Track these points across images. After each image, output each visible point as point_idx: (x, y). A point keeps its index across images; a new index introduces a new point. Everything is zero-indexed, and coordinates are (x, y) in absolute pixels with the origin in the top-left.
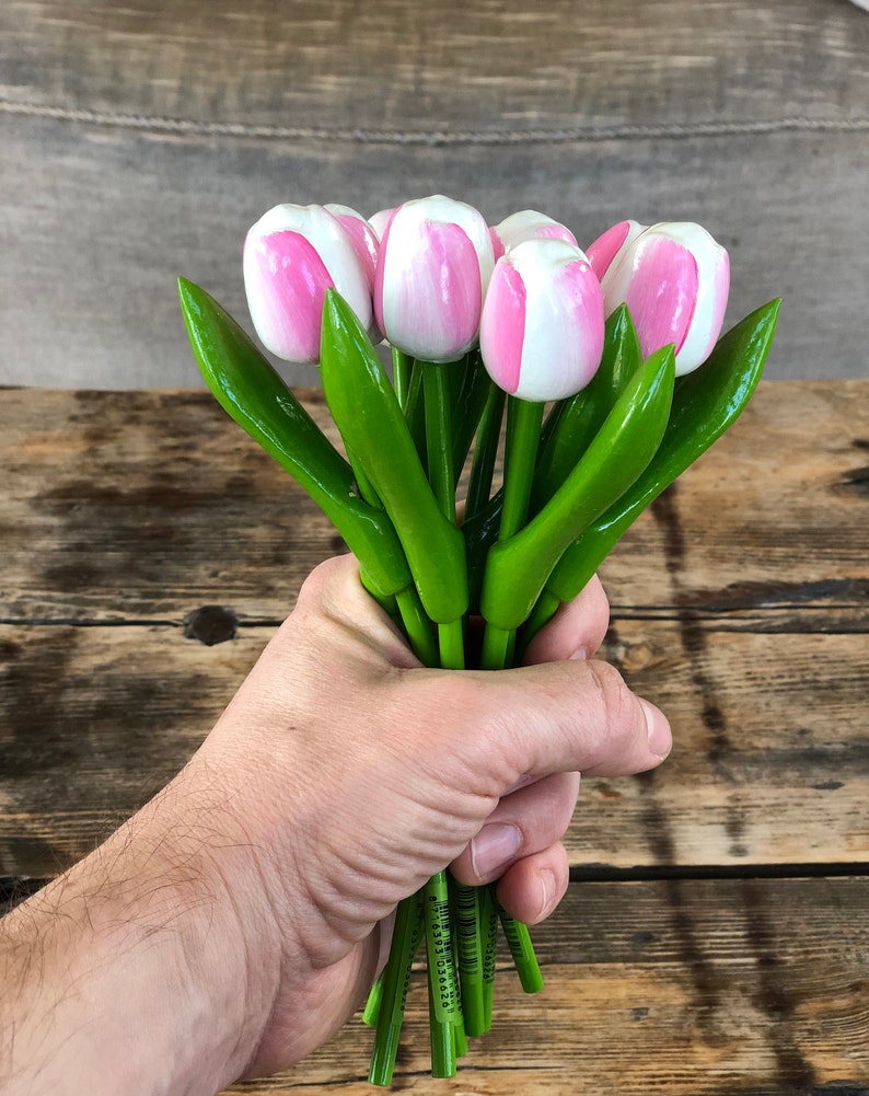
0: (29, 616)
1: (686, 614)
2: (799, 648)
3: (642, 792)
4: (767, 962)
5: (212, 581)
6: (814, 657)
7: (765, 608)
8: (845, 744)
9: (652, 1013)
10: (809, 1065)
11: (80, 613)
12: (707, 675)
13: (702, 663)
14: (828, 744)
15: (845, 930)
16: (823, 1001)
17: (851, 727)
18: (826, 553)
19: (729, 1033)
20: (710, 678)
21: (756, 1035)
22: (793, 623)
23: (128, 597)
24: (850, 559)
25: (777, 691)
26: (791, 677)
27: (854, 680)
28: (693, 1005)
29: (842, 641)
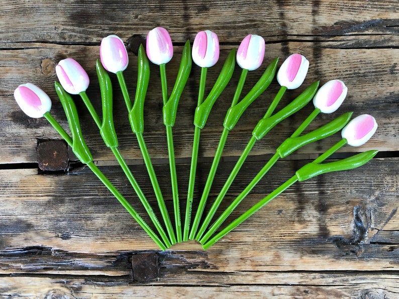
0: (67, 40)
1: (316, 39)
2: (355, 57)
3: (290, 124)
4: (322, 193)
5: (136, 21)
6: (361, 61)
7: (347, 35)
8: (363, 102)
9: (284, 212)
10: (328, 230)
11: (87, 38)
12: (319, 70)
13: (319, 65)
14: (357, 102)
15: (349, 181)
16: (337, 208)
17: (367, 95)
18: (375, 5)
19: (306, 219)
20: (321, 72)
21: (314, 220)
22: (356, 43)
23: (104, 30)
24: (384, 8)
25: (344, 78)
26: (350, 71)
27: (373, 72)
28: (297, 209)
29: (373, 52)
